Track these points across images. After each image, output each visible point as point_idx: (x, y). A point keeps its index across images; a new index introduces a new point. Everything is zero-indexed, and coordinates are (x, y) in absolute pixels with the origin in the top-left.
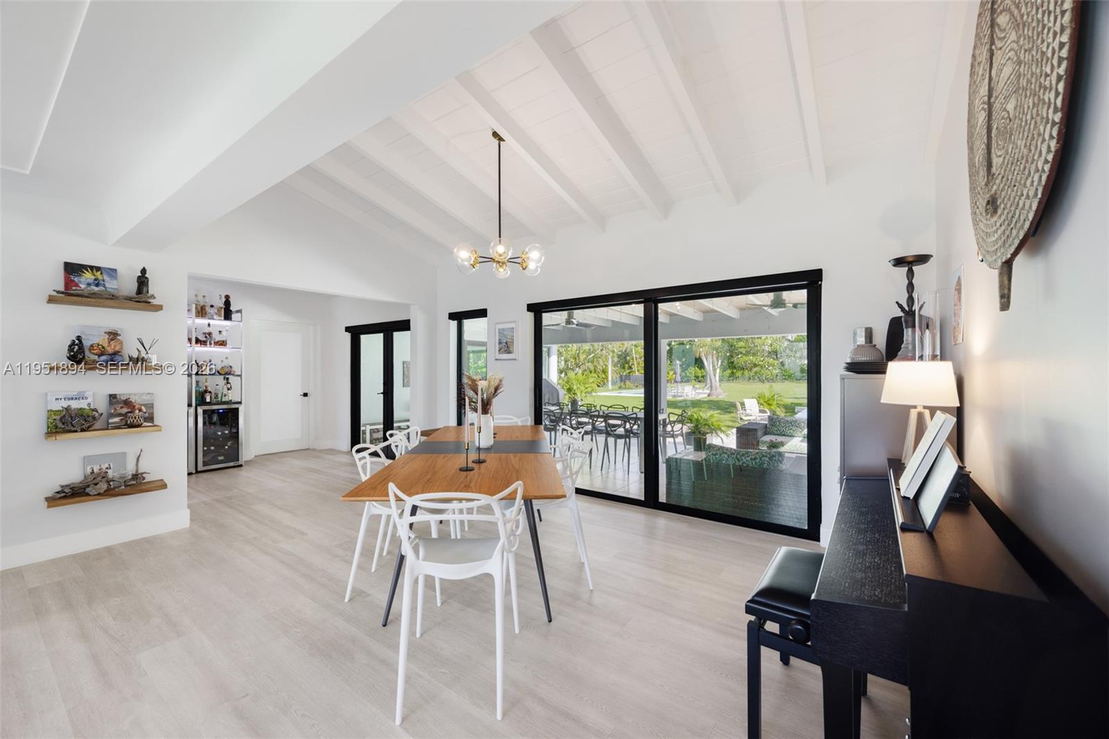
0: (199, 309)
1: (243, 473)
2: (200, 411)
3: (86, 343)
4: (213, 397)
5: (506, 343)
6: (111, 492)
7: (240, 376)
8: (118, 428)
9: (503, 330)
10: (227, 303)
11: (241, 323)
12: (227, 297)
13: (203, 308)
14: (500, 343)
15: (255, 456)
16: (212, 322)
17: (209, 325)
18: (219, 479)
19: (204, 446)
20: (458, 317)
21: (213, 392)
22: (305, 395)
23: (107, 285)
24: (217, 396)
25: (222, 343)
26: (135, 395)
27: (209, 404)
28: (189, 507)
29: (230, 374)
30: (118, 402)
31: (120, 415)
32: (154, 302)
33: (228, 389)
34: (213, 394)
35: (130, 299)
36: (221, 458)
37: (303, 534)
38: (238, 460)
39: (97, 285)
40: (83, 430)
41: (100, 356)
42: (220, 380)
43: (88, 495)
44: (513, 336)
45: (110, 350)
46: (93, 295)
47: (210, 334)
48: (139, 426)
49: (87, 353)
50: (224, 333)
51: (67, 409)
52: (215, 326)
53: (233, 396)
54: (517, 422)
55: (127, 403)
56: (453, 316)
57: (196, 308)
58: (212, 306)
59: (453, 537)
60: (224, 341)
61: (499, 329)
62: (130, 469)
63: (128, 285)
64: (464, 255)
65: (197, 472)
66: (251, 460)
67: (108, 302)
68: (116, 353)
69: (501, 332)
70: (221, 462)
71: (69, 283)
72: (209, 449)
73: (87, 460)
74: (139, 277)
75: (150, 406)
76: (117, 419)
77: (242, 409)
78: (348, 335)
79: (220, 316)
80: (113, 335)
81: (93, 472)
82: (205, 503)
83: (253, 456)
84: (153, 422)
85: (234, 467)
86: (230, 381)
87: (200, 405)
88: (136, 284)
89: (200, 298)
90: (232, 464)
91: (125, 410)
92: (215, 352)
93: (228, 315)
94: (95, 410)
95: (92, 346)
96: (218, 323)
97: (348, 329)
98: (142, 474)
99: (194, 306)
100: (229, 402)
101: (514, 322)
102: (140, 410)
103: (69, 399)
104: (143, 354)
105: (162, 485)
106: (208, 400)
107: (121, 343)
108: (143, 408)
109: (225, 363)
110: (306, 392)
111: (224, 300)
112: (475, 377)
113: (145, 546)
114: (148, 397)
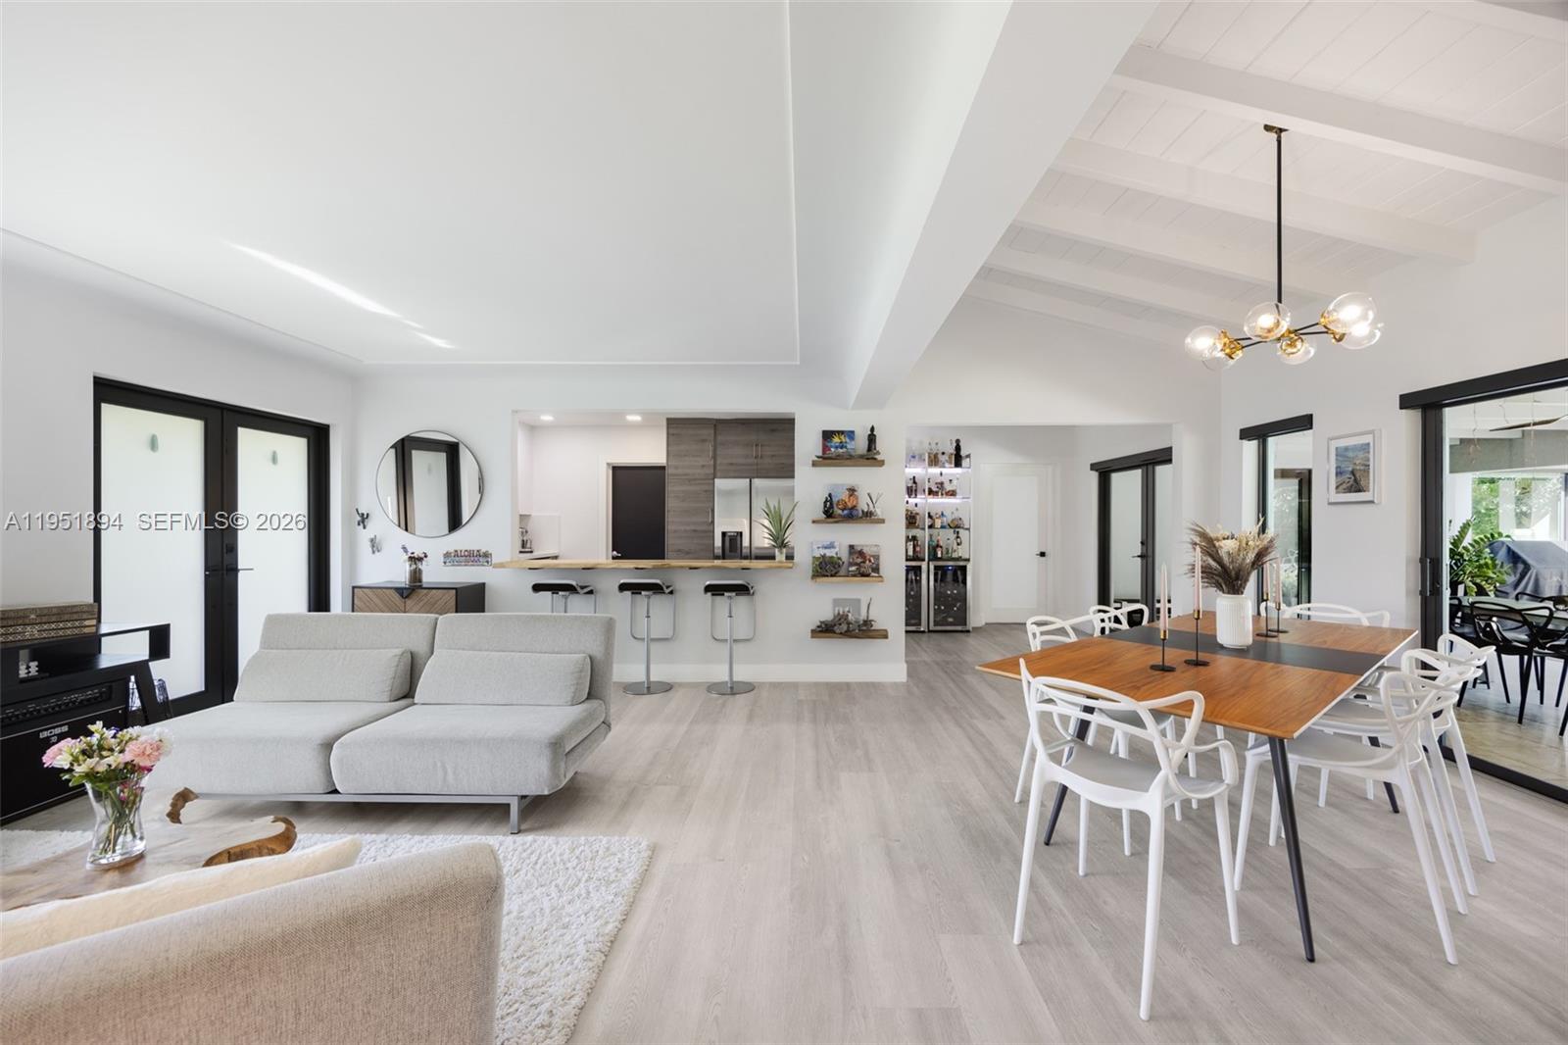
0: (932, 457)
1: (972, 641)
2: (932, 567)
3: (835, 500)
4: (944, 553)
5: (1353, 473)
6: (848, 634)
7: (968, 529)
8: (854, 576)
9: (1346, 449)
10: (958, 448)
11: (970, 470)
12: (958, 441)
13: (936, 456)
14: (1339, 473)
15: (987, 624)
16: (944, 471)
17: (941, 474)
18: (946, 642)
19: (935, 604)
20: (1259, 433)
21: (944, 546)
22: (1043, 554)
23: (848, 446)
24: (947, 552)
25: (953, 494)
26: (867, 546)
27: (941, 559)
28: (907, 662)
29: (959, 527)
30: (855, 553)
31: (856, 564)
32: (879, 457)
33: (958, 544)
34: (944, 549)
35: (862, 457)
36: (950, 620)
37: (1002, 717)
38: (965, 624)
39: (841, 448)
40: (832, 576)
41: (843, 510)
42: (951, 533)
43: (835, 633)
44: (1368, 460)
45: (850, 505)
46: (838, 457)
47: (942, 484)
48: (868, 575)
49: (835, 509)
50: (955, 482)
51: (824, 556)
52: (946, 474)
53: (961, 552)
54: (1359, 619)
55: (861, 553)
56: (1246, 434)
57: (929, 457)
58: (943, 453)
59: (1112, 752)
60: (953, 491)
61: (1337, 448)
62: (863, 616)
63: (860, 445)
64: (1205, 343)
65: (929, 631)
66: (981, 628)
67: (847, 462)
68: (854, 508)
69: (1342, 453)
70: (951, 624)
71: (825, 448)
72: (939, 608)
73: (836, 602)
74: (869, 435)
75: (877, 557)
76: (854, 568)
77: (970, 567)
78: (1094, 476)
79: (951, 463)
80: (852, 491)
81: (839, 614)
82: (926, 663)
83: (983, 623)
84: (878, 573)
85: (962, 632)
86: (960, 535)
87: (932, 560)
88: (867, 443)
89: (933, 446)
90: (959, 628)
91: (859, 560)
92: (943, 503)
93: (958, 461)
94: (839, 558)
95: (838, 502)
96: (950, 471)
97: (1093, 467)
98: (871, 621)
99: (927, 455)
100: (959, 559)
101: (1372, 432)
102: (870, 561)
103: (826, 548)
104: (872, 509)
105: (884, 635)
106: (939, 555)
107: (857, 498)
108: (872, 559)
109: (956, 515)
110: (1043, 551)
111: (955, 444)
112: (1212, 535)
113: (872, 689)
114: (875, 549)
